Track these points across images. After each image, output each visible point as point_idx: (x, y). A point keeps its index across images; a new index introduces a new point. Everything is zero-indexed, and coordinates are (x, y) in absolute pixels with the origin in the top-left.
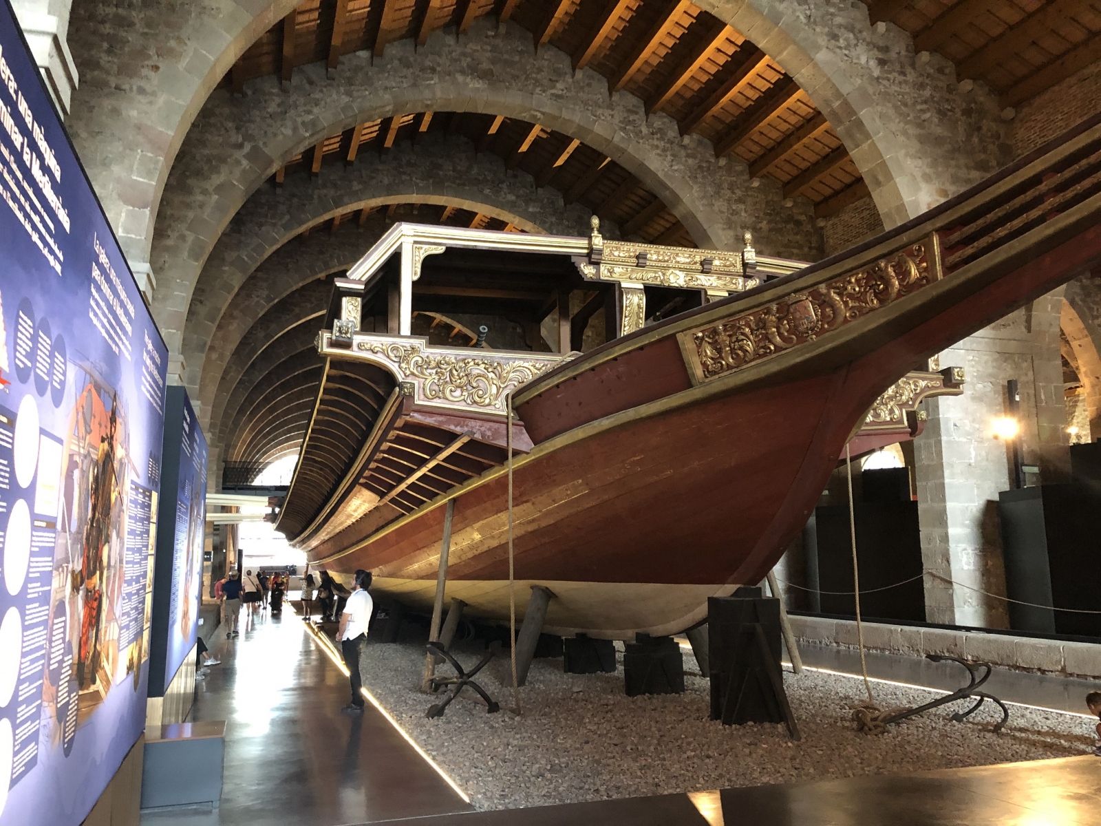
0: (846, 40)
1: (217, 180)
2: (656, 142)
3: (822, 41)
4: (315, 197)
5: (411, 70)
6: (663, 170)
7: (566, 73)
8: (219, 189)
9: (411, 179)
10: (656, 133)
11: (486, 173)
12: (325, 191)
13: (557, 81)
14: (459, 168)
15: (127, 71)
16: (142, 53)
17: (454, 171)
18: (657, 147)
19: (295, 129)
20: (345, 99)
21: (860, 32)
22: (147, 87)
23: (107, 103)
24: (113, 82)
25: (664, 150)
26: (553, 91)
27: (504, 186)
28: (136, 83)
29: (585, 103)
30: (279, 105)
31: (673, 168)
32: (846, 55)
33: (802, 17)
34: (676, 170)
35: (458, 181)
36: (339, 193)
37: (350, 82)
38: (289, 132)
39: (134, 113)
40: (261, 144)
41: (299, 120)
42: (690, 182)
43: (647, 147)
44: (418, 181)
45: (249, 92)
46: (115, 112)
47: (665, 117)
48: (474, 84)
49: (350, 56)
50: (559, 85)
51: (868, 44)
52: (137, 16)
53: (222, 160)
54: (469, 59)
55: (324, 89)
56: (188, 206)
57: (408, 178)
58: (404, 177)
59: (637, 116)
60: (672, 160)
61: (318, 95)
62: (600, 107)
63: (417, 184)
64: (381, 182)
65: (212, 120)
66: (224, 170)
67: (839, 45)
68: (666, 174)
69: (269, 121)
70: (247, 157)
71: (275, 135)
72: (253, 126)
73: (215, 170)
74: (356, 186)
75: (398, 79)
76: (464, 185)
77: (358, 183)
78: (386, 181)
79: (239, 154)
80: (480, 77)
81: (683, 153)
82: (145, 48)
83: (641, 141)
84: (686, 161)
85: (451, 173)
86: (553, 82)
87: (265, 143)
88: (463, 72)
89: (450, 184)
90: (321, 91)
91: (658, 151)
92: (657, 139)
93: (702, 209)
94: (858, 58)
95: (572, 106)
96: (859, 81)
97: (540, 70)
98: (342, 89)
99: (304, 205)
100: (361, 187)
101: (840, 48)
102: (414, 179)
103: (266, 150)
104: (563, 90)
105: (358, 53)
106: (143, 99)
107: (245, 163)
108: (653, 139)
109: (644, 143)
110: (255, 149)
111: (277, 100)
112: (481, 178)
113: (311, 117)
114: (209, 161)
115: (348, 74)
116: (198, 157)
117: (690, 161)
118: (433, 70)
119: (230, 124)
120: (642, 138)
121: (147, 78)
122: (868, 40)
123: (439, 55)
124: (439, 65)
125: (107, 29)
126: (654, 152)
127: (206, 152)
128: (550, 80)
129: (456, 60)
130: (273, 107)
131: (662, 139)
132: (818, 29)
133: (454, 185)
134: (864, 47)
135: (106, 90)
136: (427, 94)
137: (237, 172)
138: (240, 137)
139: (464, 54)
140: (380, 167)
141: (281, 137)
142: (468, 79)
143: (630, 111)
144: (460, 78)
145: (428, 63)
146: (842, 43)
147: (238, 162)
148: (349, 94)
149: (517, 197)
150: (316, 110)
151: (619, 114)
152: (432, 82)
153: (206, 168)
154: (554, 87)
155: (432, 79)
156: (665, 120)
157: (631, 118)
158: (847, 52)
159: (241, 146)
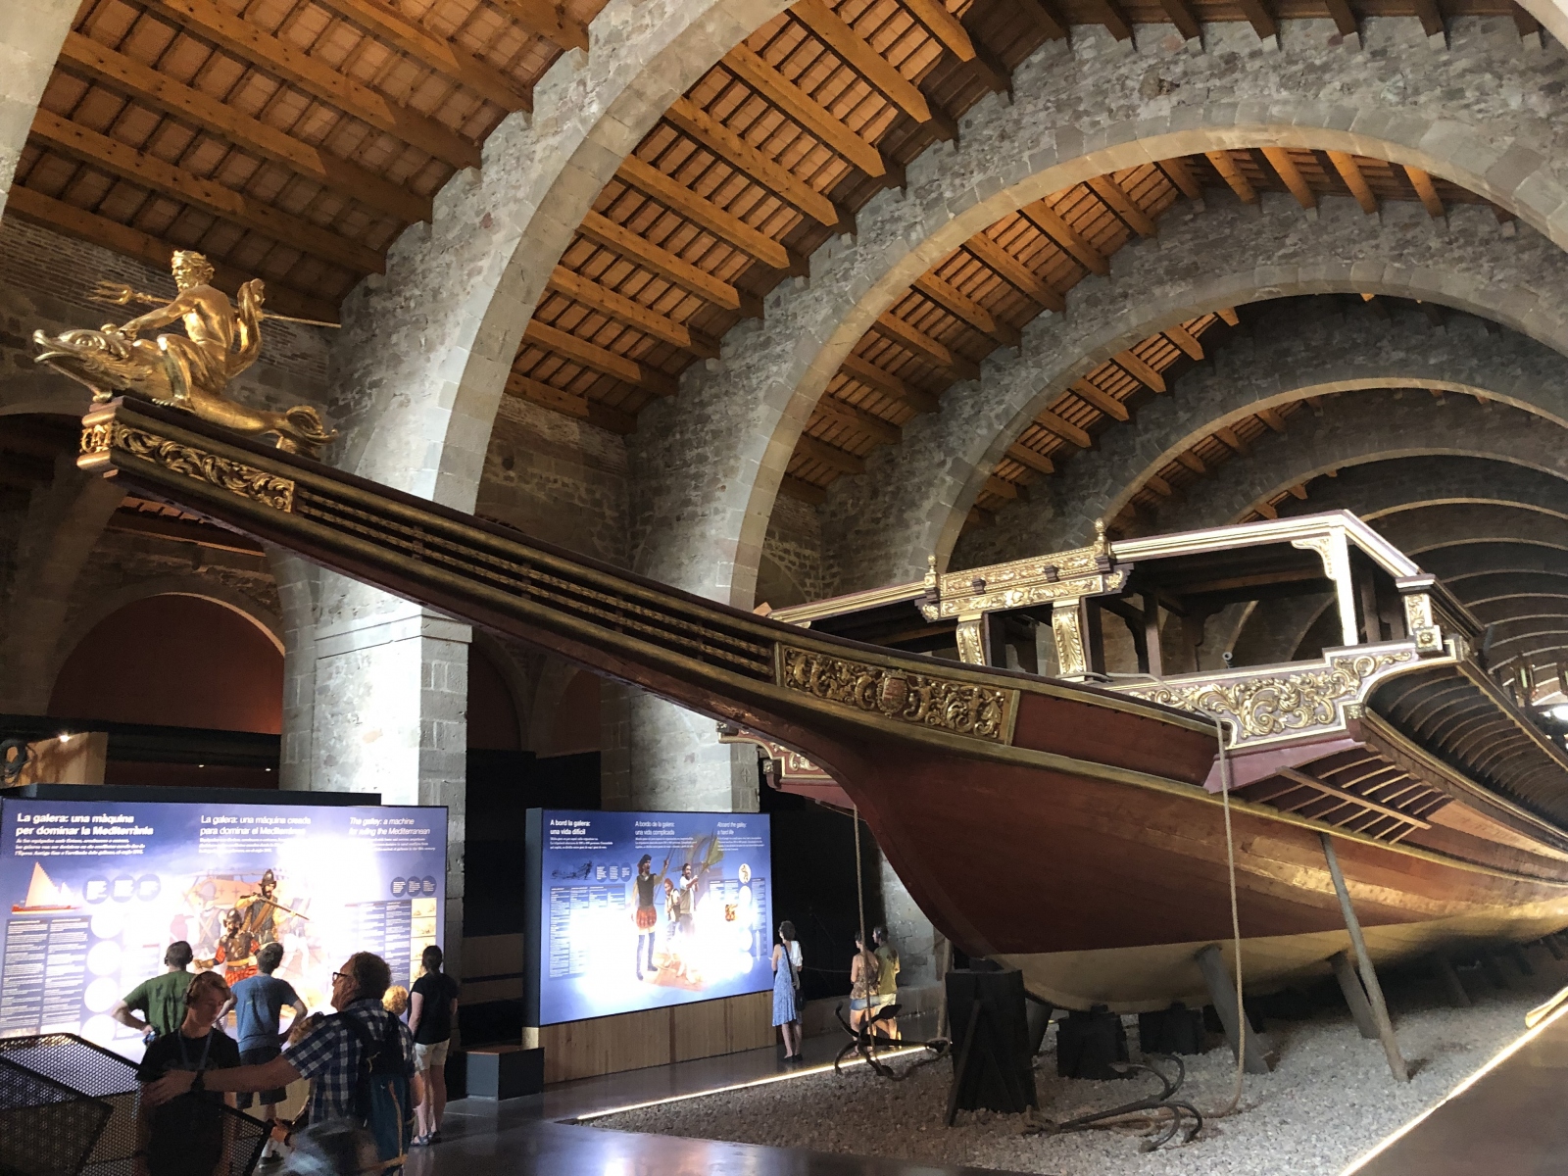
0: (1480, 88)
1: (927, 505)
2: (1457, 254)
3: (1431, 113)
4: (1138, 446)
5: (1100, 308)
6: (1476, 290)
7: (1297, 220)
8: (930, 514)
9: (1250, 384)
10: (1457, 240)
11: (1355, 336)
12: (1148, 436)
13: (1286, 236)
14: (1314, 344)
15: (707, 498)
16: (715, 480)
17: (1306, 350)
18: (1461, 259)
19: (990, 426)
20: (1035, 372)
21: (1504, 62)
22: (720, 507)
23: (697, 530)
24: (699, 510)
25: (1476, 258)
26: (1280, 253)
27: (1385, 343)
28: (714, 505)
29: (1332, 247)
30: (973, 407)
31: (1496, 279)
32: (1480, 111)
33: (1390, 97)
34: (1501, 281)
35: (1315, 362)
36: (1163, 432)
37: (1037, 351)
38: (983, 432)
39: (713, 532)
40: (960, 455)
41: (992, 414)
42: (1532, 289)
43: (1442, 266)
44: (1259, 382)
45: (945, 405)
46: (703, 536)
47: (1471, 208)
48: (1173, 291)
49: (1034, 322)
50: (1288, 241)
51: (1522, 74)
52: (708, 451)
53: (930, 484)
54: (1166, 263)
55: (1013, 371)
56: (908, 540)
57: (1246, 383)
58: (1240, 384)
59: (1418, 229)
60: (1493, 268)
61: (1006, 381)
62: (1355, 242)
63: (1259, 387)
64: (1213, 400)
65: (917, 448)
66: (933, 491)
67: (1465, 102)
68: (1483, 294)
69: (966, 427)
70: (948, 473)
71: (972, 439)
72: (952, 439)
73: (925, 496)
74: (1183, 416)
75: (1087, 325)
76: (1324, 363)
77: (1186, 412)
78: (1219, 397)
79: (943, 473)
80: (1183, 279)
81: (1511, 248)
82: (716, 474)
83: (1430, 262)
84: (1518, 259)
85: (1303, 354)
86: (1279, 241)
87: (964, 453)
88: (1161, 282)
89: (1303, 370)
90: (1010, 374)
91: (1464, 265)
92: (1459, 247)
93: (1560, 322)
94: (1505, 104)
95: (1311, 260)
96: (1509, 140)
97: (1259, 233)
98: (1030, 363)
99: (1126, 460)
100: (1188, 415)
101: (1467, 106)
102: (1254, 382)
103: (966, 459)
104: (1295, 245)
105: (1041, 315)
106: (718, 518)
107: (948, 479)
108: (1452, 250)
109: (1436, 263)
110: (957, 460)
111: (970, 402)
112: (1347, 346)
113: (1003, 406)
114: (920, 488)
115: (1034, 343)
116: (910, 489)
117: (1526, 256)
118: (1125, 296)
119: (932, 445)
120: (1432, 256)
121: (719, 499)
122: (1522, 67)
123: (1130, 274)
124: (1130, 286)
125: (693, 470)
126: (1455, 271)
127: (917, 480)
128: (1276, 238)
129: (1148, 272)
130: (967, 411)
131: (1468, 243)
132: (1422, 99)
133: (1311, 369)
134: (1516, 80)
135: (697, 520)
136: (1121, 327)
137: (943, 491)
138: (942, 454)
139: (1159, 260)
140: (1209, 383)
141: (978, 439)
142: (1168, 288)
143: (1406, 227)
144: (1157, 291)
145: (1119, 290)
146: (1470, 95)
147: (943, 481)
148: (1038, 365)
149: (1408, 350)
150: (1007, 398)
151: (1387, 239)
152: (1126, 311)
153: (917, 497)
154: (1283, 246)
155: (1125, 307)
156: (1472, 213)
157: (1409, 236)
158: (1482, 106)
159: (943, 463)
